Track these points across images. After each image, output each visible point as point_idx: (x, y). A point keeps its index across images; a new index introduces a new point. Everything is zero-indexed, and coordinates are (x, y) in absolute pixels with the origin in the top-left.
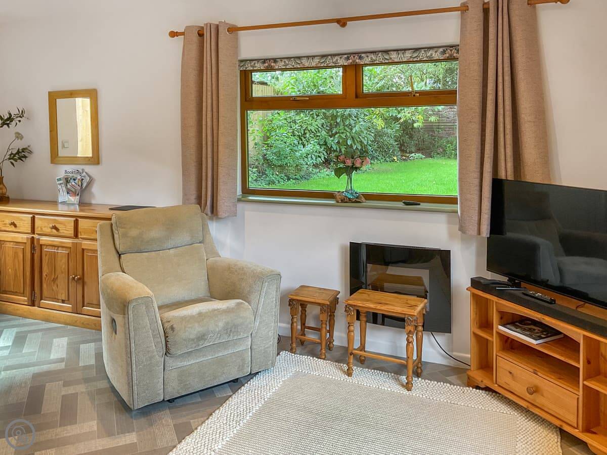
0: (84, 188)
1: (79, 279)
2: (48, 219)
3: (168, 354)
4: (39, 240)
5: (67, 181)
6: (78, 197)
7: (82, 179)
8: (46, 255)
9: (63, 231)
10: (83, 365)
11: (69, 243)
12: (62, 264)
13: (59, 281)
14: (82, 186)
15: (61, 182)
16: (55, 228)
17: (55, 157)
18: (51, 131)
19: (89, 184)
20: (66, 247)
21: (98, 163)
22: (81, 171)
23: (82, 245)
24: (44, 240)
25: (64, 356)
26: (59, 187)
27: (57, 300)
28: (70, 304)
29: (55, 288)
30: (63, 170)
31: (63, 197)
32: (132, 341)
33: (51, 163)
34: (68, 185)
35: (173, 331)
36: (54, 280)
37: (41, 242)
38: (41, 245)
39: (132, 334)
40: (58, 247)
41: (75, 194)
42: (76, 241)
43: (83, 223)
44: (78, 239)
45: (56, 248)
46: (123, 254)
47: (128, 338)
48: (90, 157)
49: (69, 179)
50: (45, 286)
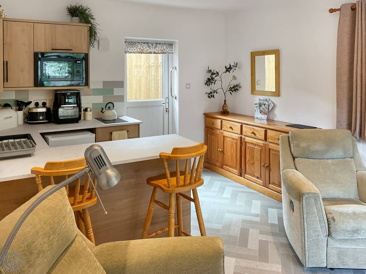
0: (270, 110)
1: (267, 167)
2: (249, 127)
3: (330, 236)
4: (244, 139)
5: (260, 105)
6: (266, 116)
7: (269, 105)
8: (248, 148)
9: (258, 136)
10: (270, 222)
11: (262, 143)
12: (257, 155)
13: (255, 165)
14: (269, 109)
15: (257, 105)
16: (253, 133)
17: (253, 90)
18: (251, 75)
19: (273, 108)
20: (259, 146)
21: (279, 96)
22: (268, 100)
23: (270, 146)
24: (247, 139)
25: (259, 213)
26: (256, 108)
27: (254, 176)
28: (261, 180)
29: (253, 168)
30: (257, 99)
31: (258, 115)
32: (305, 221)
33: (252, 94)
34: (261, 108)
35: (334, 221)
36: (253, 164)
37: (246, 140)
38: (246, 142)
39: (305, 216)
40: (255, 145)
41: (265, 113)
42: (265, 143)
43: (269, 133)
44: (267, 141)
45: (254, 145)
46: (296, 158)
47: (303, 218)
48: (274, 92)
49: (261, 104)
50: (247, 166)
